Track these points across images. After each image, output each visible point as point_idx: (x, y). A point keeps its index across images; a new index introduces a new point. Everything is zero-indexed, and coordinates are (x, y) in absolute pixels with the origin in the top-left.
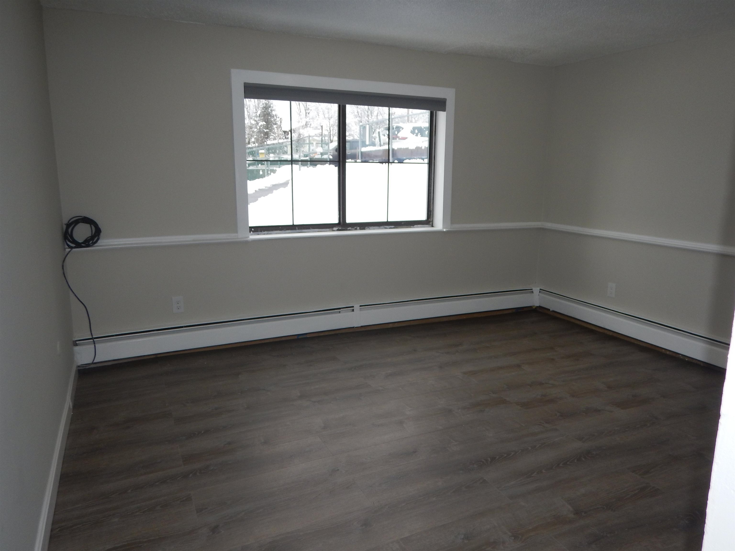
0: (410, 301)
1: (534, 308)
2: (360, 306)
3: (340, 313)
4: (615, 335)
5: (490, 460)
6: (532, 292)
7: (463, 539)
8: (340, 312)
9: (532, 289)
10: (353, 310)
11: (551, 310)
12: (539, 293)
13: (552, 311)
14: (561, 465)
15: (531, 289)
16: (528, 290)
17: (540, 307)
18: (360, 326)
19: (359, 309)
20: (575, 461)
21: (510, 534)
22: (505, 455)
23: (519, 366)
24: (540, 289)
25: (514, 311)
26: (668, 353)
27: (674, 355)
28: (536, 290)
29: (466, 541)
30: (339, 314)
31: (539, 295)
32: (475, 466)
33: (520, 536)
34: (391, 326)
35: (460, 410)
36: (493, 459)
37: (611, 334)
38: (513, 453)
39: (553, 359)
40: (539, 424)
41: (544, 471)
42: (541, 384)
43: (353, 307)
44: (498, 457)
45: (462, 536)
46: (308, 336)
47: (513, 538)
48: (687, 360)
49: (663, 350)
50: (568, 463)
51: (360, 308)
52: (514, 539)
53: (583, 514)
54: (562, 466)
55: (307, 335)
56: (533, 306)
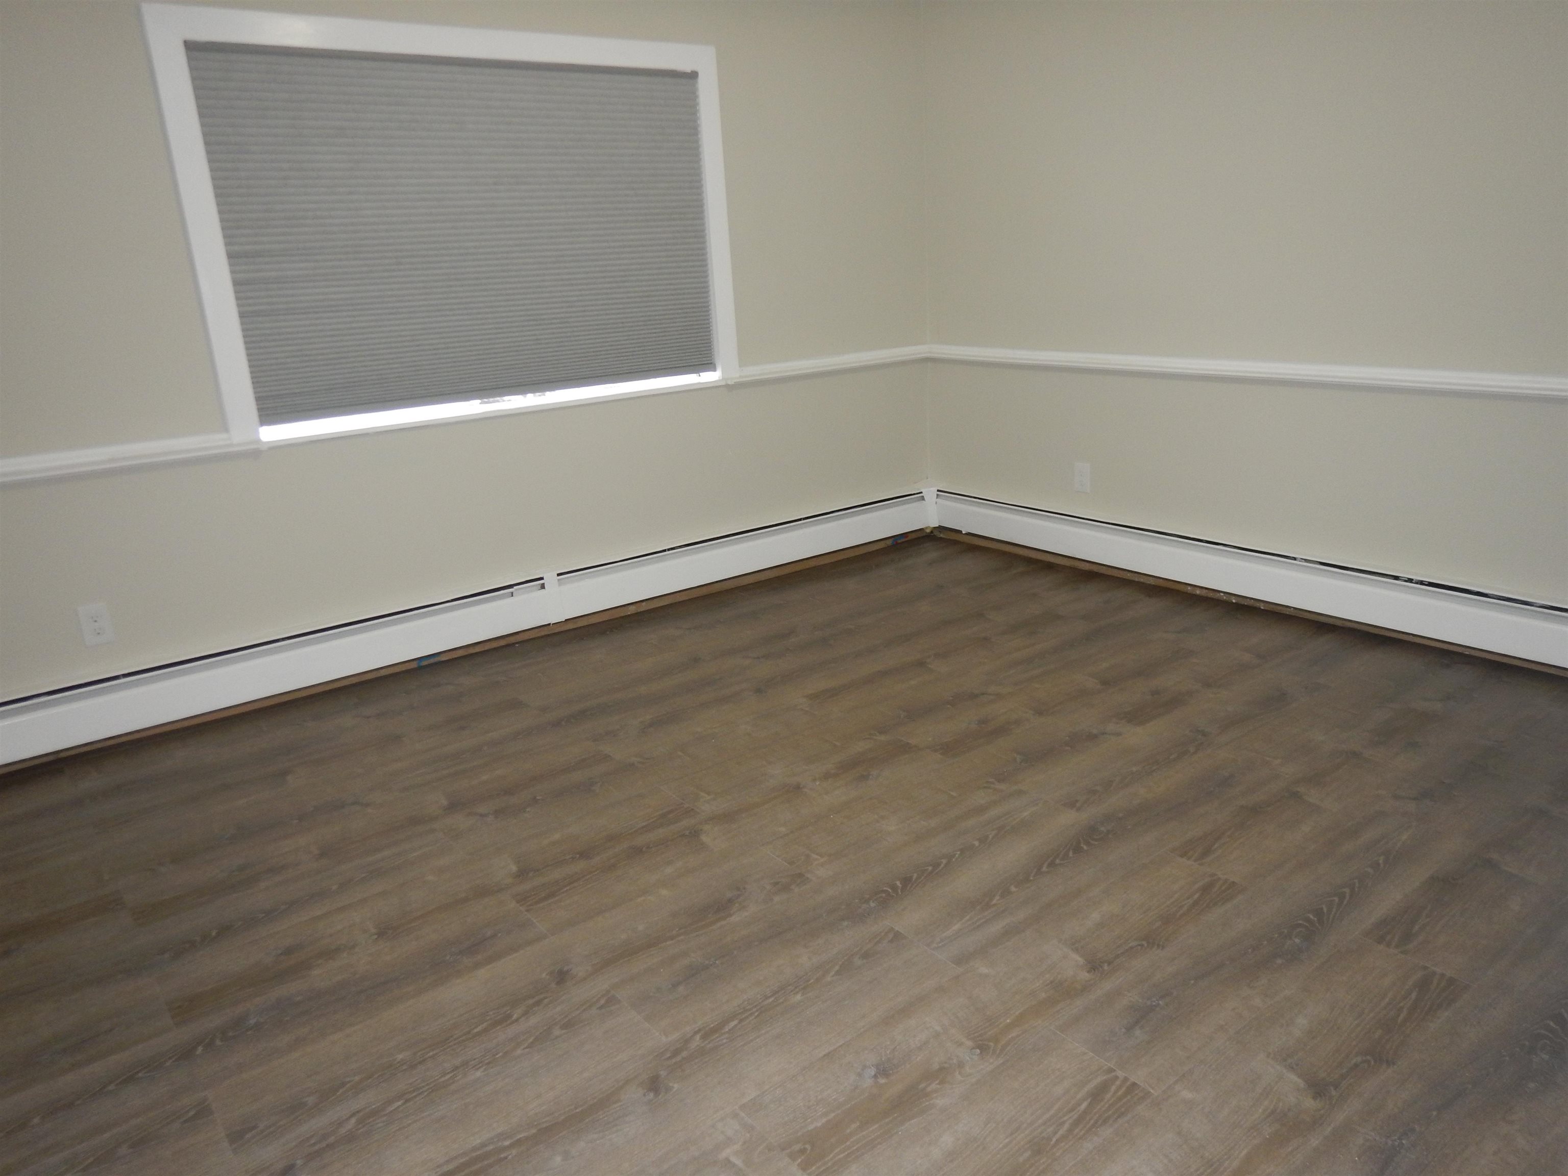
0: (669, 550)
1: (928, 531)
2: (558, 575)
3: (512, 596)
4: (1095, 568)
5: (900, 886)
6: (923, 498)
7: (875, 1076)
8: (512, 593)
9: (921, 493)
10: (543, 586)
11: (964, 532)
12: (937, 498)
13: (966, 534)
14: (1044, 869)
15: (920, 491)
16: (914, 494)
17: (941, 528)
18: (564, 620)
19: (557, 581)
20: (1071, 854)
21: (970, 1043)
22: (930, 868)
23: (921, 664)
24: (938, 491)
25: (889, 542)
26: (1198, 592)
27: (1211, 595)
28: (930, 493)
29: (882, 1081)
30: (510, 600)
31: (936, 503)
32: (872, 904)
33: (992, 1044)
34: (632, 610)
35: (817, 784)
36: (907, 881)
37: (1087, 567)
38: (944, 861)
39: (985, 639)
40: (985, 785)
41: (1013, 889)
42: (973, 696)
43: (542, 579)
44: (915, 876)
45: (873, 1071)
46: (444, 658)
47: (978, 1051)
48: (1234, 601)
49: (1189, 588)
50: (1058, 861)
51: (559, 580)
52: (981, 1053)
53: (1106, 967)
54: (1047, 870)
55: (442, 655)
56: (927, 528)
